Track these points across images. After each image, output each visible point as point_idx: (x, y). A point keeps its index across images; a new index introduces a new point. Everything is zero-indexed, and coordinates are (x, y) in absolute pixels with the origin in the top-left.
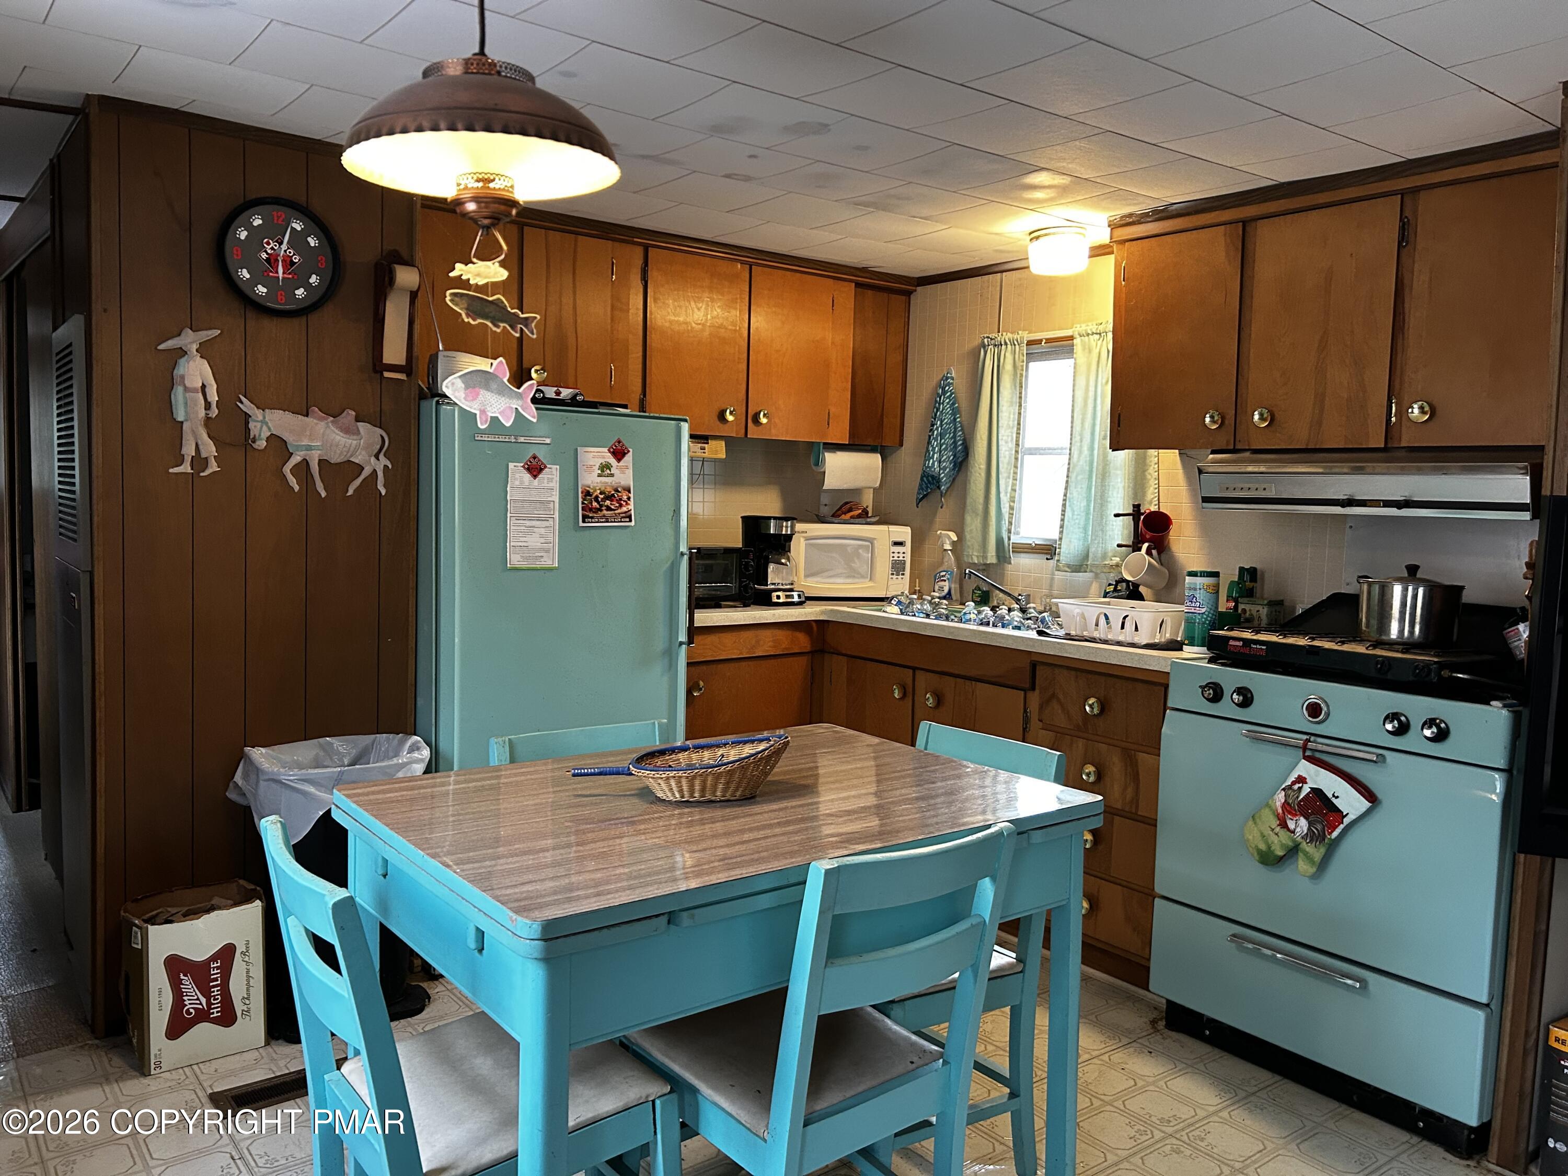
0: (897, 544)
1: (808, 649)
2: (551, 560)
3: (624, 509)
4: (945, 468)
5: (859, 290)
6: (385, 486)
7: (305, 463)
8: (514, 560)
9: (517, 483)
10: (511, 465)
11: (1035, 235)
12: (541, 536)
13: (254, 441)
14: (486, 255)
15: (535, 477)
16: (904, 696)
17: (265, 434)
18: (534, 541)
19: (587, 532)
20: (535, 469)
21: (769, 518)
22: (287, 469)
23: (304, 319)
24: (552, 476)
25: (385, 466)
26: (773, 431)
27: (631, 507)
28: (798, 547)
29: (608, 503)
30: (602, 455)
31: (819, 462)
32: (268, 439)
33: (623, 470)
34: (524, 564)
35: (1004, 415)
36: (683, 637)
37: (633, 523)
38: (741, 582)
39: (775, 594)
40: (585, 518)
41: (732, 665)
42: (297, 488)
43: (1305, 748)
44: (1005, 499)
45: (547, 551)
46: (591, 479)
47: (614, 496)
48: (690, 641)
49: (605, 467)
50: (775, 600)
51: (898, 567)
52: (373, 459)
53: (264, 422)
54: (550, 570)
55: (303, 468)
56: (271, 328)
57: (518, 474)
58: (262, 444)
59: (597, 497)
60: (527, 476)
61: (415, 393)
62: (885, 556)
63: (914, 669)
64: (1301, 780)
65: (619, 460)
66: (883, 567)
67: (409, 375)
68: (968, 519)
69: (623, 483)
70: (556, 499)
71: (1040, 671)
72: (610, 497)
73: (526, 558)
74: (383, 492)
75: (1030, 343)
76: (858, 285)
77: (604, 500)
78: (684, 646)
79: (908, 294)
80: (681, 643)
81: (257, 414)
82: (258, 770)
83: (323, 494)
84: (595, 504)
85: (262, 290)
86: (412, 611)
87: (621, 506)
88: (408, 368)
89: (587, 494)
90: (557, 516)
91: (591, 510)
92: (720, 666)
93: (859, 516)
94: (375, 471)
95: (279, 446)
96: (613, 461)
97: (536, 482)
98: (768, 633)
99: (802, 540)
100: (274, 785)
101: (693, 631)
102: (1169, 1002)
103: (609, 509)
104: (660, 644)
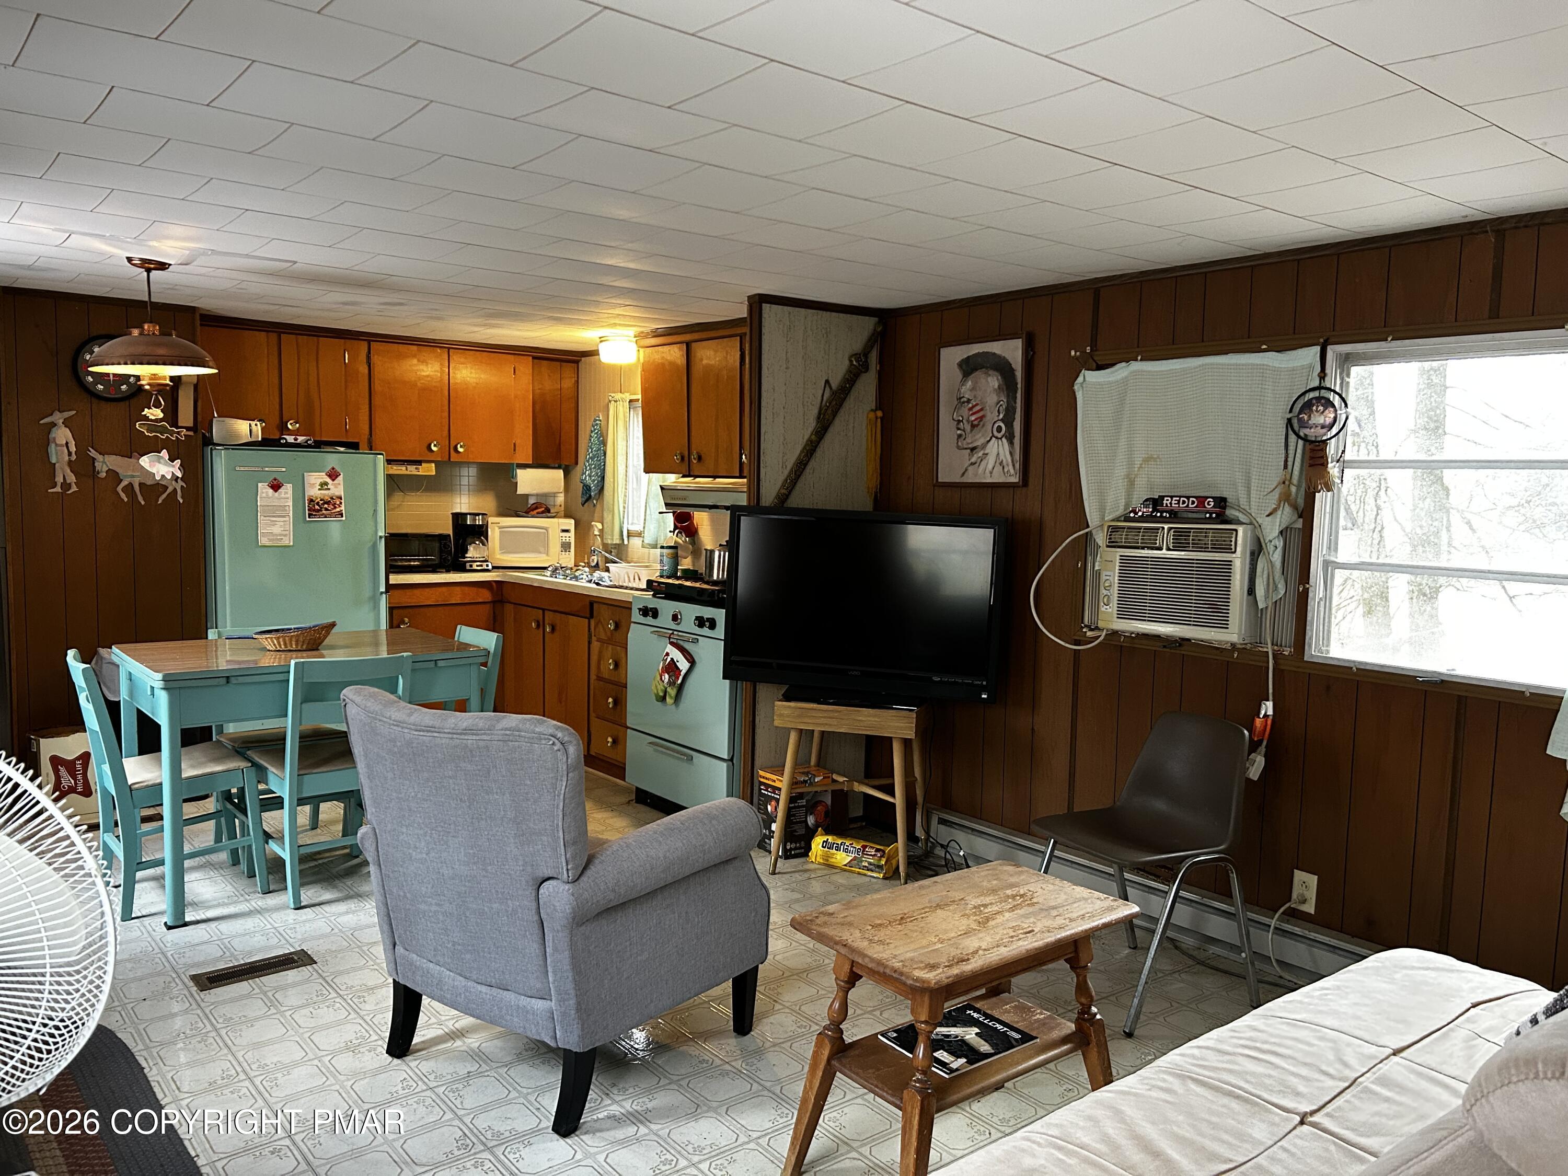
0: (564, 531)
1: (490, 599)
2: (288, 541)
3: (338, 510)
4: (594, 481)
5: (536, 361)
6: (182, 497)
7: (131, 485)
8: (263, 541)
9: (264, 495)
10: (260, 485)
11: (602, 340)
12: (281, 526)
13: (98, 473)
14: (157, 405)
15: (276, 491)
16: (538, 626)
17: (105, 469)
18: (276, 530)
19: (312, 525)
20: (276, 487)
21: (466, 514)
22: (119, 489)
23: (127, 403)
24: (287, 490)
25: (182, 486)
26: (470, 456)
27: (343, 508)
28: (494, 533)
29: (326, 506)
30: (324, 477)
31: (514, 476)
32: (107, 472)
33: (336, 486)
34: (268, 544)
35: (620, 447)
36: (383, 589)
37: (344, 518)
38: (441, 556)
39: (468, 564)
40: (310, 515)
41: (431, 609)
42: (126, 500)
43: (670, 638)
44: (621, 501)
45: (285, 535)
46: (314, 492)
47: (331, 502)
48: (387, 591)
49: (323, 485)
50: (468, 567)
51: (566, 547)
52: (174, 482)
53: (104, 462)
54: (289, 546)
55: (129, 488)
56: (107, 408)
57: (264, 490)
58: (103, 475)
59: (318, 504)
60: (271, 491)
61: (200, 442)
62: (556, 538)
63: (544, 610)
64: (667, 654)
65: (333, 480)
66: (555, 547)
67: (195, 432)
68: (605, 514)
69: (337, 494)
70: (291, 504)
71: (595, 606)
72: (328, 503)
73: (270, 540)
74: (181, 501)
75: (631, 401)
76: (534, 358)
77: (323, 504)
78: (384, 595)
79: (577, 362)
80: (382, 593)
81: (99, 457)
82: (102, 658)
83: (143, 503)
84: (317, 507)
85: (100, 387)
86: (202, 571)
87: (335, 508)
88: (194, 429)
89: (311, 501)
90: (291, 514)
91: (314, 510)
92: (422, 610)
93: (543, 512)
94: (175, 489)
95: (114, 476)
96: (328, 480)
97: (277, 494)
98: (458, 589)
99: (497, 528)
100: (111, 666)
101: (389, 587)
102: (637, 788)
103: (326, 509)
104: (367, 593)
